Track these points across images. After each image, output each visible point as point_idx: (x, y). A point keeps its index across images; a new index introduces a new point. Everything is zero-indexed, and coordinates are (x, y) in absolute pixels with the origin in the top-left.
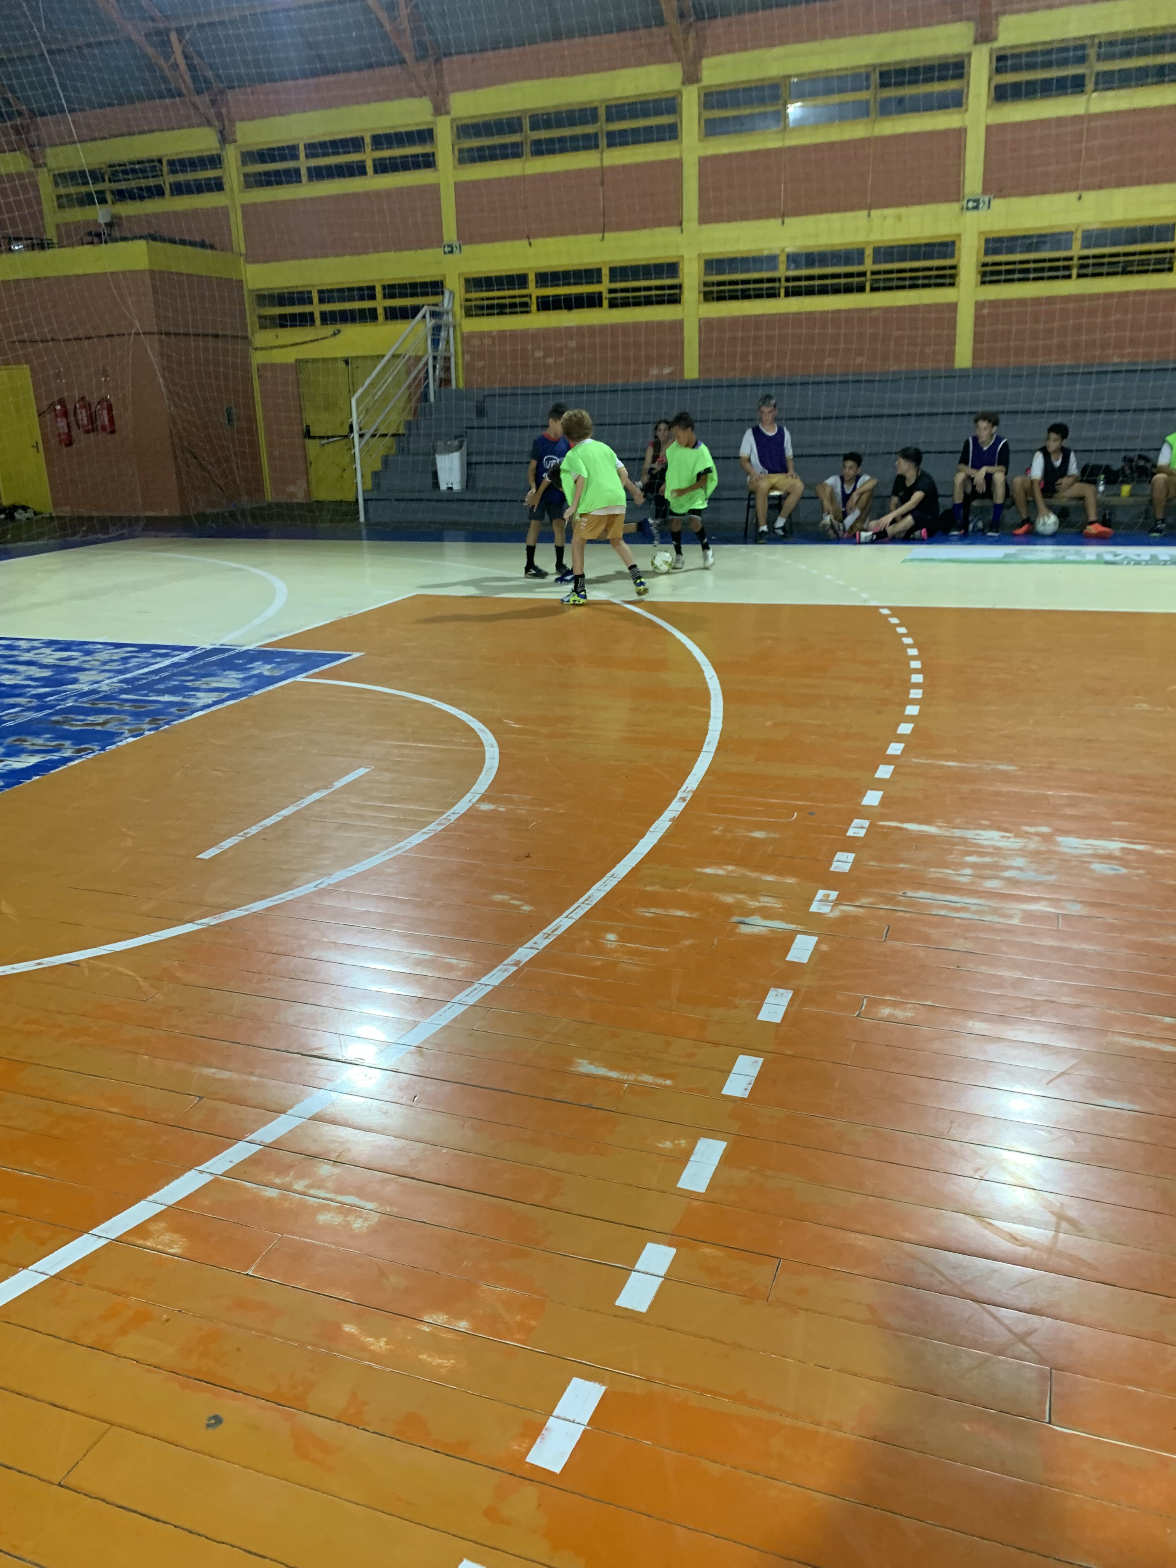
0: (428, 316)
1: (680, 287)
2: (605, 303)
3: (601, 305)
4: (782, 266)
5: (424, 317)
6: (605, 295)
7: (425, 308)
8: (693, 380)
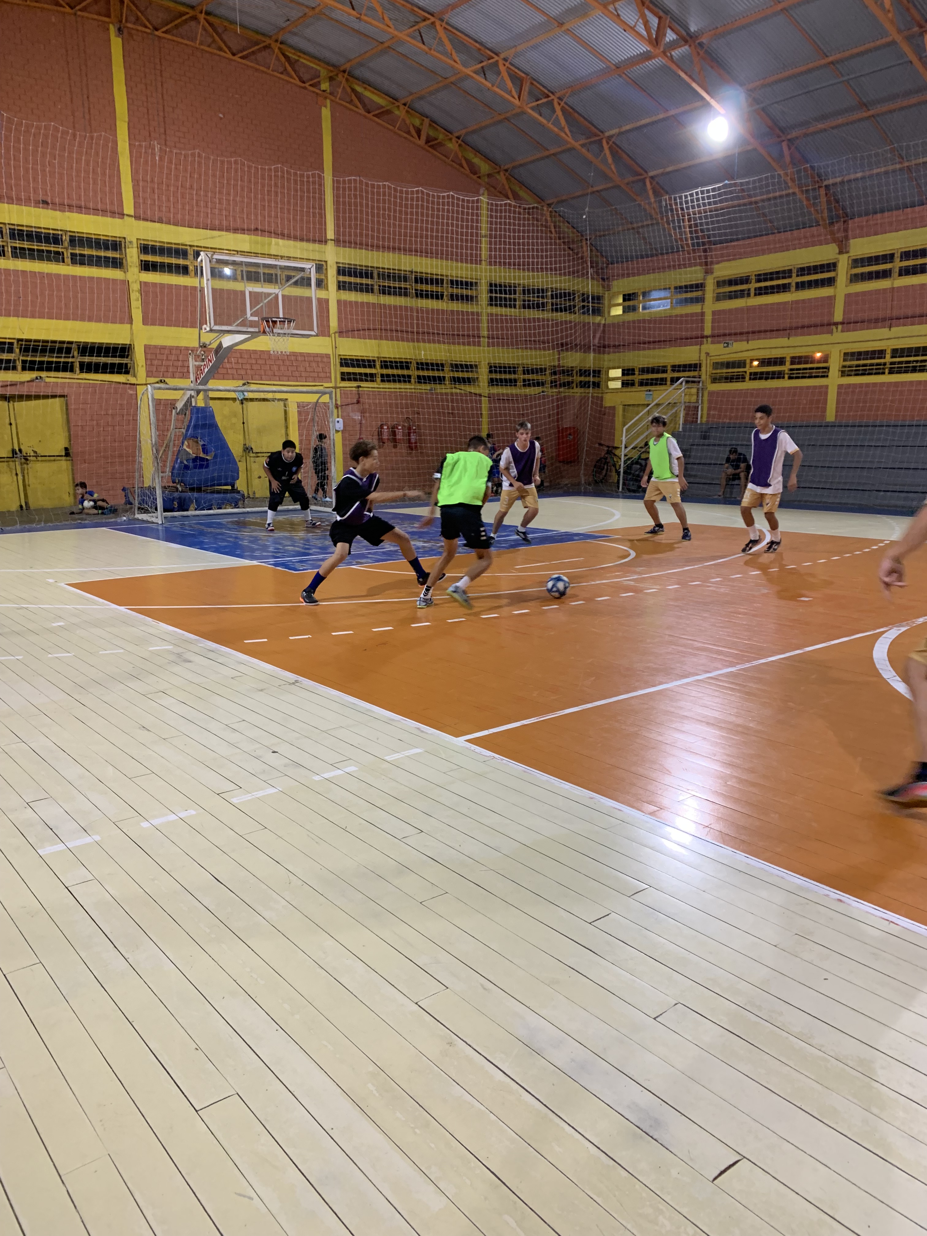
0: (684, 384)
1: (828, 368)
2: (786, 376)
3: (784, 378)
4: (888, 356)
5: (681, 383)
6: (786, 372)
7: (682, 379)
8: (832, 422)
